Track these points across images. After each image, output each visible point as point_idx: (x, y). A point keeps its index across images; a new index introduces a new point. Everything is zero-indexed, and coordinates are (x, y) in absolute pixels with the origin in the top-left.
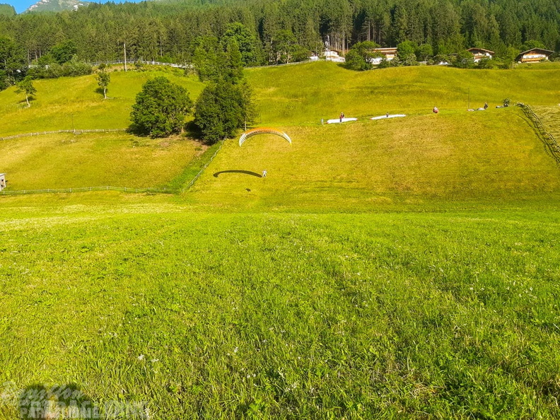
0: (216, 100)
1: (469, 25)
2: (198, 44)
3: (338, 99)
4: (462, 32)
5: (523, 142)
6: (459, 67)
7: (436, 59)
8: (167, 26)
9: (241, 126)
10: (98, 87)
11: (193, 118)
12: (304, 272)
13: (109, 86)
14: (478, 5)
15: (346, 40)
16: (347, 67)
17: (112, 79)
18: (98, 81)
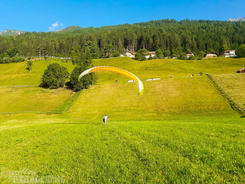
0: (80, 73)
1: (184, 43)
2: (72, 50)
4: (182, 45)
5: (209, 89)
6: (181, 59)
7: (171, 56)
8: (59, 42)
9: (91, 83)
10: (27, 67)
11: (70, 80)
13: (32, 67)
14: (188, 35)
15: (135, 49)
16: (136, 59)
17: (33, 64)
18: (27, 65)
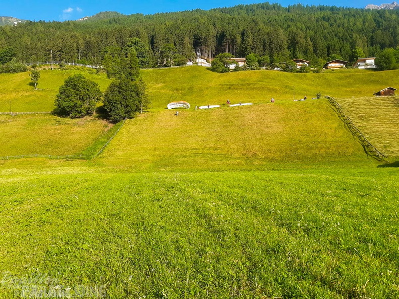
0: (120, 92)
1: (293, 44)
2: (107, 52)
3: (206, 92)
4: (289, 48)
5: (330, 122)
6: (287, 72)
7: (271, 65)
8: (84, 39)
9: (138, 110)
10: (31, 81)
11: (103, 104)
12: (183, 216)
13: (39, 81)
14: (299, 30)
15: (211, 52)
16: (213, 70)
17: (42, 76)
18: (31, 77)
